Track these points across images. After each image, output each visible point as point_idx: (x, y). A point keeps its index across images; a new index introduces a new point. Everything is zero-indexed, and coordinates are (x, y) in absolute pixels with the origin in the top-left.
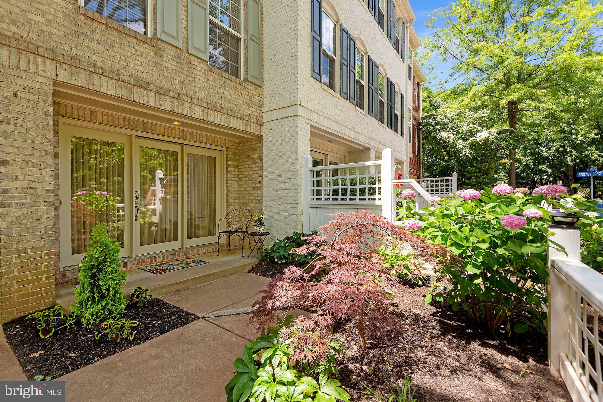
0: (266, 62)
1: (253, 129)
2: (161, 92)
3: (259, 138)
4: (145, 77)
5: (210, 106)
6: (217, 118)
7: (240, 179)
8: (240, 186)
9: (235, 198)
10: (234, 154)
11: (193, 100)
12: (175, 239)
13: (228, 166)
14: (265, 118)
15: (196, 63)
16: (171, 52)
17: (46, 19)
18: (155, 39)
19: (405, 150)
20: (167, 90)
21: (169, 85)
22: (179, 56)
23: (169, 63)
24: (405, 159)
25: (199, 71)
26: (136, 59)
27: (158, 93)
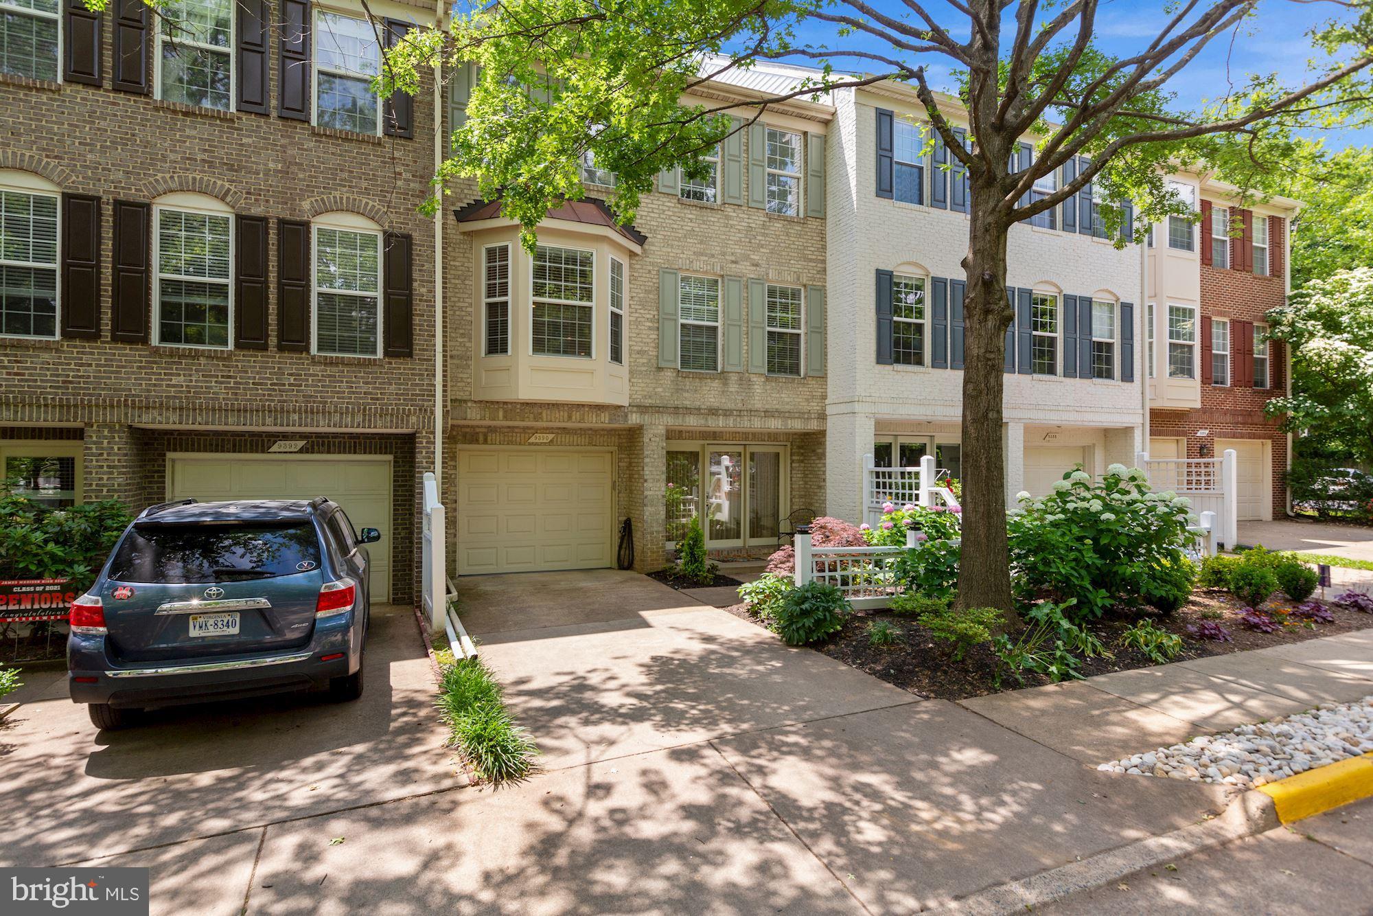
0: (830, 350)
1: (813, 426)
2: (727, 413)
3: (823, 433)
4: (716, 405)
5: (768, 414)
6: (774, 424)
7: (806, 476)
8: (806, 483)
9: (801, 497)
10: (799, 447)
11: (752, 412)
12: (738, 537)
13: (792, 461)
14: (829, 410)
15: (754, 378)
16: (734, 377)
17: (663, 388)
18: (723, 372)
19: (1140, 406)
20: (731, 411)
21: (733, 406)
22: (741, 379)
23: (733, 387)
24: (1140, 420)
25: (758, 383)
26: (709, 393)
27: (725, 415)
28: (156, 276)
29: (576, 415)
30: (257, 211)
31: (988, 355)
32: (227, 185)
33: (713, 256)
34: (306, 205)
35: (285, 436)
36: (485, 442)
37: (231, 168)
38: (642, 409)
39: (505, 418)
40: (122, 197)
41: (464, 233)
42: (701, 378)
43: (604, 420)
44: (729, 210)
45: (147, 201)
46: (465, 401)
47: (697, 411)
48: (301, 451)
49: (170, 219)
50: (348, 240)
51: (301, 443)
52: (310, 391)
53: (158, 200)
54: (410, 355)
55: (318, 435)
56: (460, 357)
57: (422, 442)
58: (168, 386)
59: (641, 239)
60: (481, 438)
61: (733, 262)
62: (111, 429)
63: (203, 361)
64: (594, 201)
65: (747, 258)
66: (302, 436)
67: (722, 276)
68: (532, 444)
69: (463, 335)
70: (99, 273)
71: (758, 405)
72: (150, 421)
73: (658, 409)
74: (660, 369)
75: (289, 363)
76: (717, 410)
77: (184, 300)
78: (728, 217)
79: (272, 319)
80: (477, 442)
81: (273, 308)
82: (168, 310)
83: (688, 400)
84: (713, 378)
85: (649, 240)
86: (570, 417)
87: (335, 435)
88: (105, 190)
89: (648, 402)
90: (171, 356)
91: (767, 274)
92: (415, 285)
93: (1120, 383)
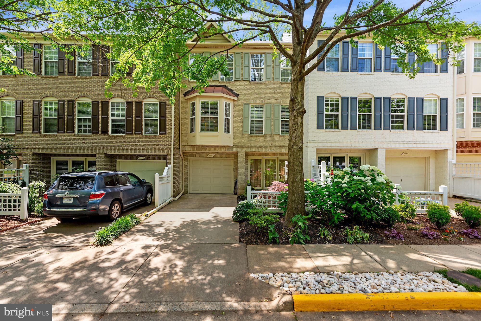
5: (280, 147)
15: (276, 136)
16: (268, 136)
17: (244, 140)
18: (265, 134)
19: (451, 140)
20: (267, 146)
21: (268, 145)
22: (271, 136)
23: (268, 139)
24: (451, 146)
25: (277, 138)
26: (260, 141)
27: (265, 148)
28: (110, 118)
29: (217, 149)
30: (130, 100)
31: (293, 126)
32: (124, 95)
33: (261, 98)
34: (141, 97)
35: (141, 156)
36: (195, 157)
37: (125, 90)
38: (237, 146)
39: (197, 150)
40: (103, 100)
41: (186, 100)
42: (257, 136)
43: (225, 150)
44: (267, 83)
45: (108, 101)
46: (186, 146)
47: (255, 147)
48: (145, 159)
49: (113, 104)
50: (151, 105)
51: (145, 157)
52: (142, 144)
53: (110, 100)
54: (166, 134)
55: (149, 155)
56: (184, 134)
57: (169, 157)
58: (112, 144)
59: (237, 95)
60: (194, 156)
61: (268, 99)
62: (101, 154)
63: (119, 138)
64: (223, 86)
65: (273, 97)
66: (145, 155)
67: (264, 104)
68: (208, 157)
69: (185, 128)
70: (99, 118)
71: (277, 145)
72: (109, 152)
73: (242, 147)
74: (243, 134)
75: (138, 137)
76: (262, 146)
77: (116, 123)
78: (266, 85)
79: (134, 127)
80: (193, 157)
81: (134, 124)
82: (113, 126)
83: (252, 143)
84: (261, 136)
85: (240, 95)
86: (215, 149)
87: (153, 155)
88: (100, 100)
89: (239, 144)
90: (113, 137)
91: (281, 102)
92: (167, 115)
93: (440, 131)
